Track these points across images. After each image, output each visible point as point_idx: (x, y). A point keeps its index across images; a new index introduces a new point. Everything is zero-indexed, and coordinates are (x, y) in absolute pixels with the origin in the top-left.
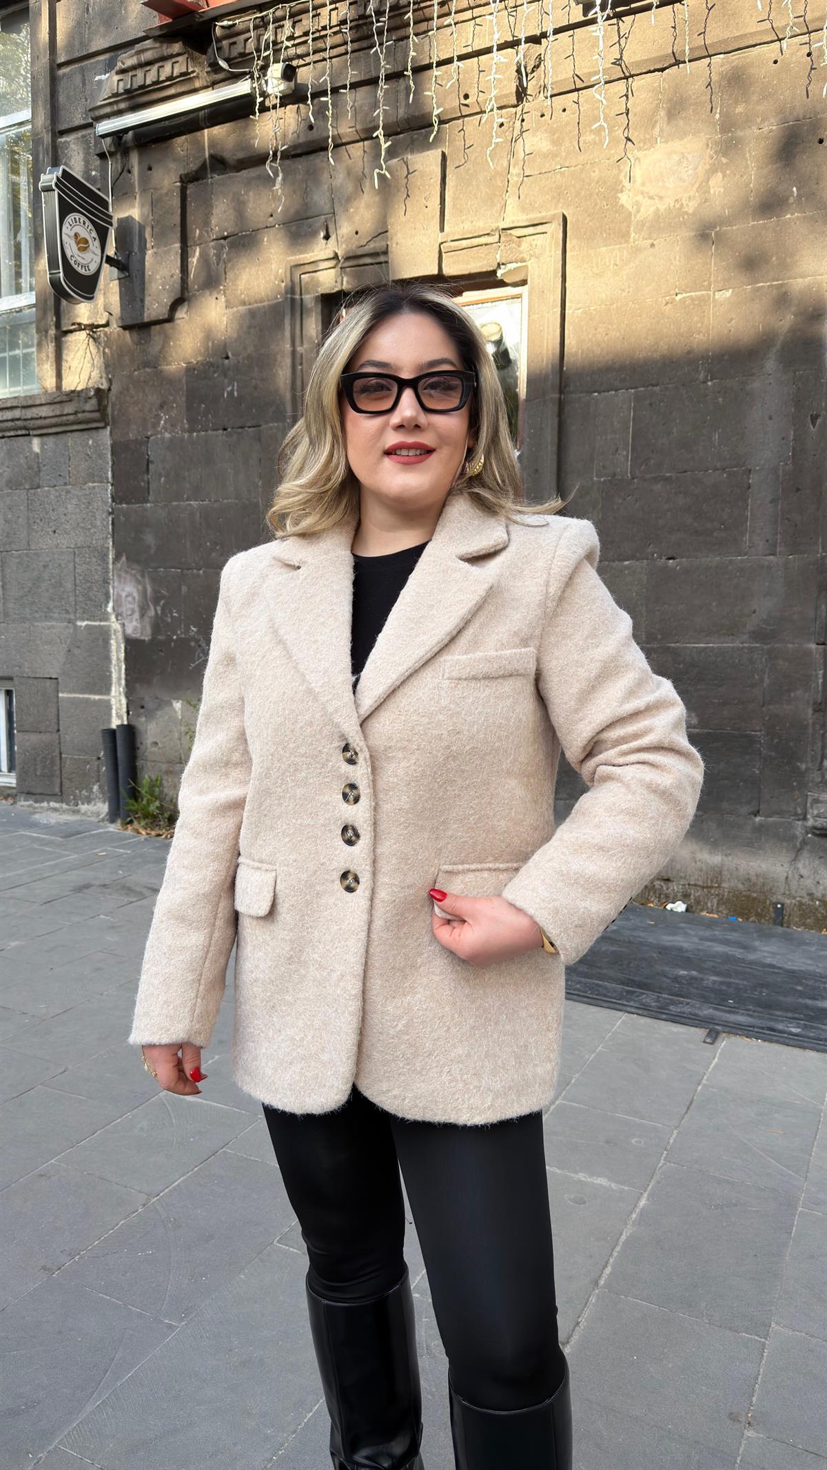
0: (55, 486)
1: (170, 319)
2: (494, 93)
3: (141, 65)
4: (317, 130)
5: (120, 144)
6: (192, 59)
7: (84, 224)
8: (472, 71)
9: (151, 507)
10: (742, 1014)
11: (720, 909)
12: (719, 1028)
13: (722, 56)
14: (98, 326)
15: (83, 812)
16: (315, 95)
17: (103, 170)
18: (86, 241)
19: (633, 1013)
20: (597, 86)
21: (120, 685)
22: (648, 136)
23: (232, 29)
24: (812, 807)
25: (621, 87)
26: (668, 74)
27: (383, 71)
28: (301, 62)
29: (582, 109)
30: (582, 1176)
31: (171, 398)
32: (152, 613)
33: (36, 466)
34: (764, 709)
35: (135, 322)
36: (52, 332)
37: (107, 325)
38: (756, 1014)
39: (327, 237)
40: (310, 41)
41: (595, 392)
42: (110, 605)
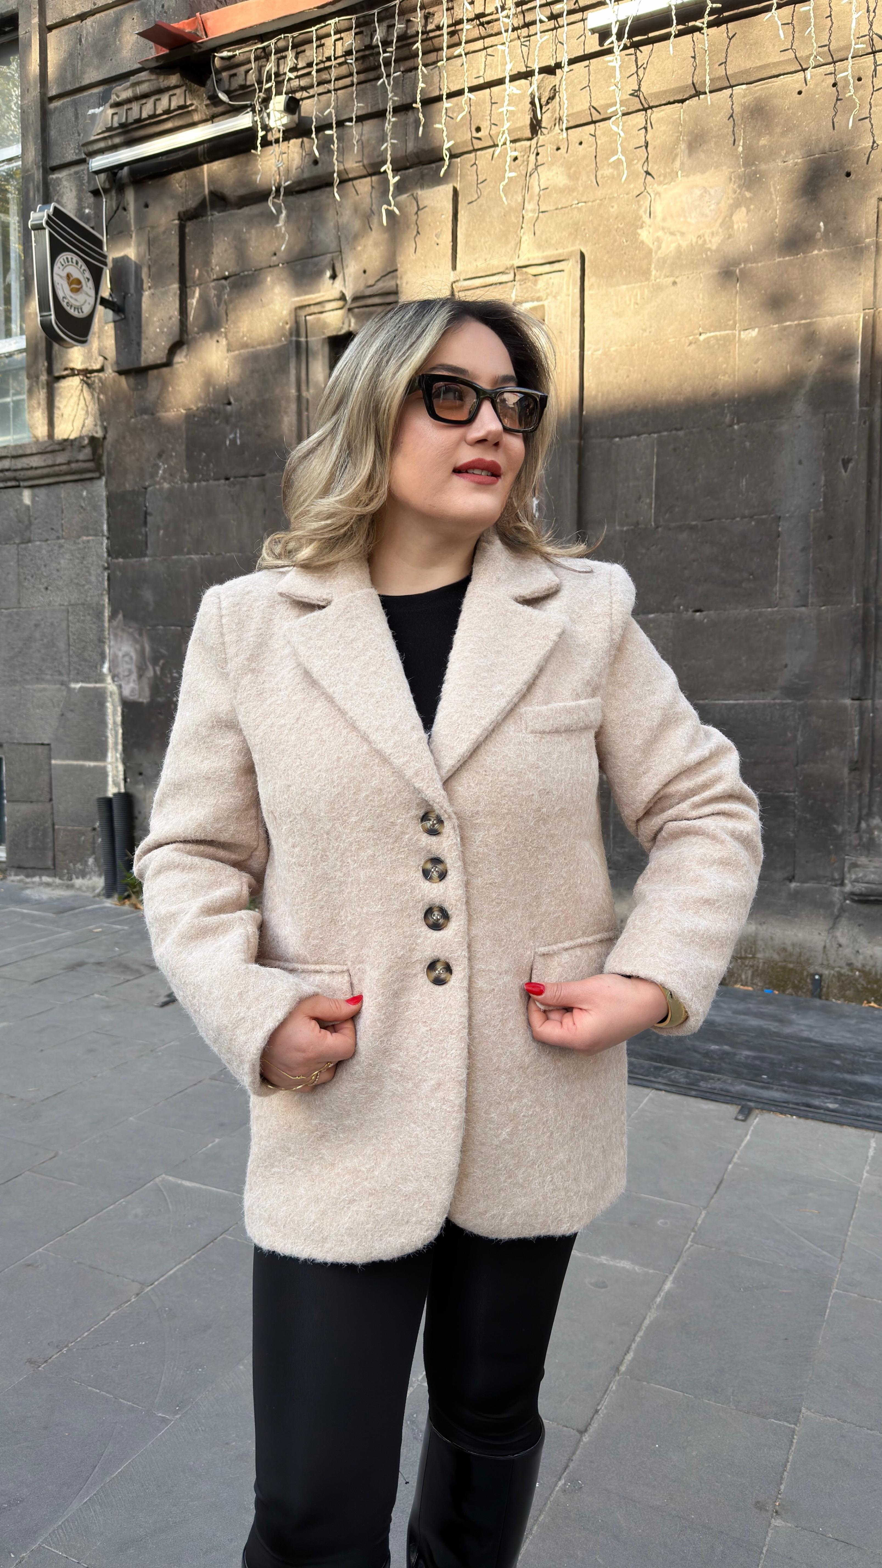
0: (47, 540)
1: (168, 363)
2: (507, 125)
3: (136, 98)
4: (323, 163)
5: (114, 181)
6: (190, 91)
7: (77, 263)
8: (484, 102)
9: (149, 562)
10: (777, 1090)
11: (755, 981)
12: (751, 1104)
13: (744, 87)
14: (92, 371)
15: (77, 886)
16: (320, 129)
17: (98, 208)
18: (79, 282)
19: (661, 1090)
20: (613, 119)
21: (116, 750)
22: (668, 170)
23: (232, 60)
24: (849, 872)
25: (639, 118)
26: (689, 106)
27: (390, 103)
28: (305, 94)
29: (599, 142)
30: (603, 1259)
31: (170, 446)
32: (150, 673)
33: (26, 519)
34: (798, 768)
35: (131, 367)
36: (44, 378)
37: (102, 370)
38: (791, 1090)
39: (334, 277)
40: (314, 73)
41: (616, 437)
42: (106, 666)
